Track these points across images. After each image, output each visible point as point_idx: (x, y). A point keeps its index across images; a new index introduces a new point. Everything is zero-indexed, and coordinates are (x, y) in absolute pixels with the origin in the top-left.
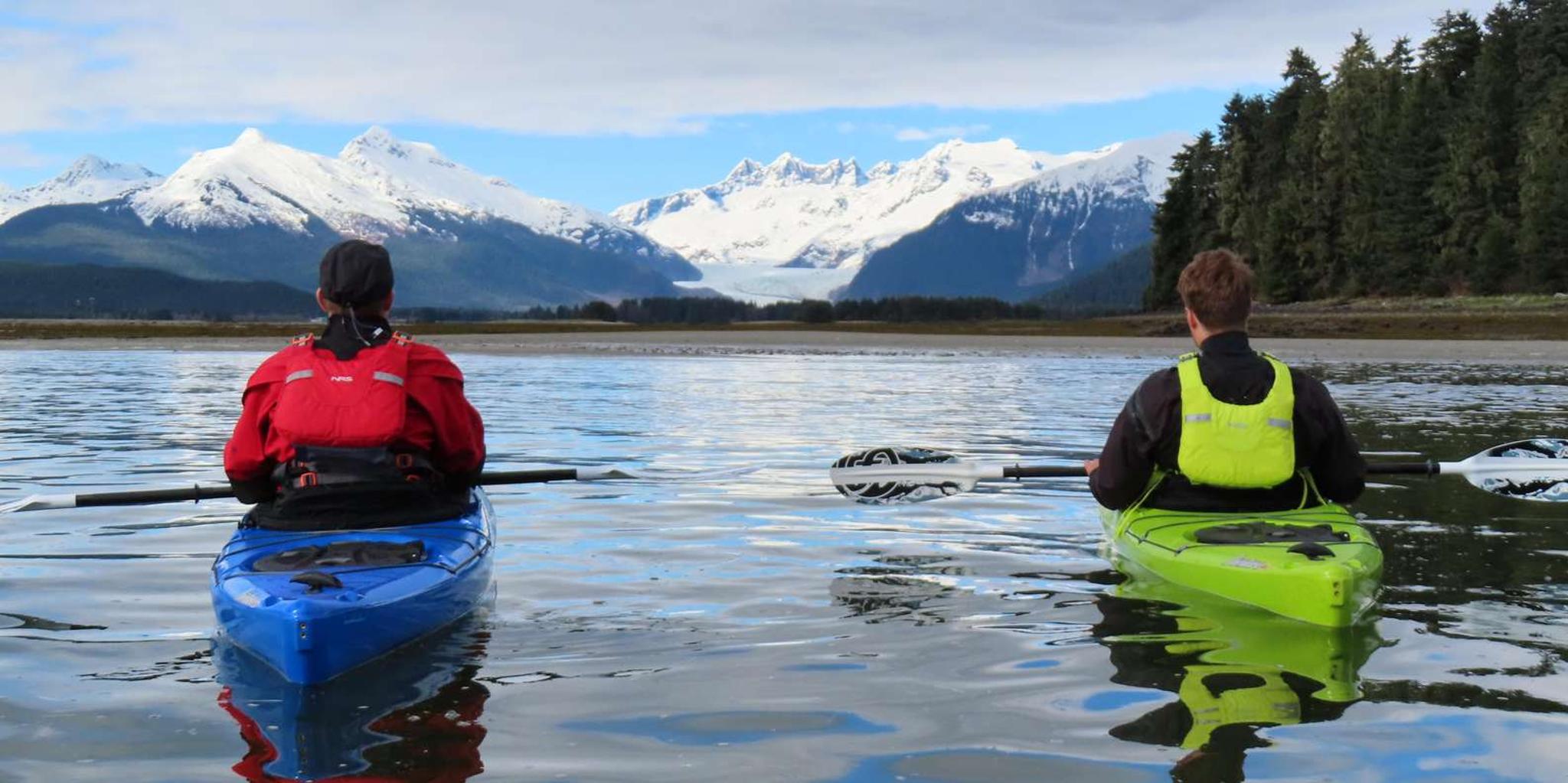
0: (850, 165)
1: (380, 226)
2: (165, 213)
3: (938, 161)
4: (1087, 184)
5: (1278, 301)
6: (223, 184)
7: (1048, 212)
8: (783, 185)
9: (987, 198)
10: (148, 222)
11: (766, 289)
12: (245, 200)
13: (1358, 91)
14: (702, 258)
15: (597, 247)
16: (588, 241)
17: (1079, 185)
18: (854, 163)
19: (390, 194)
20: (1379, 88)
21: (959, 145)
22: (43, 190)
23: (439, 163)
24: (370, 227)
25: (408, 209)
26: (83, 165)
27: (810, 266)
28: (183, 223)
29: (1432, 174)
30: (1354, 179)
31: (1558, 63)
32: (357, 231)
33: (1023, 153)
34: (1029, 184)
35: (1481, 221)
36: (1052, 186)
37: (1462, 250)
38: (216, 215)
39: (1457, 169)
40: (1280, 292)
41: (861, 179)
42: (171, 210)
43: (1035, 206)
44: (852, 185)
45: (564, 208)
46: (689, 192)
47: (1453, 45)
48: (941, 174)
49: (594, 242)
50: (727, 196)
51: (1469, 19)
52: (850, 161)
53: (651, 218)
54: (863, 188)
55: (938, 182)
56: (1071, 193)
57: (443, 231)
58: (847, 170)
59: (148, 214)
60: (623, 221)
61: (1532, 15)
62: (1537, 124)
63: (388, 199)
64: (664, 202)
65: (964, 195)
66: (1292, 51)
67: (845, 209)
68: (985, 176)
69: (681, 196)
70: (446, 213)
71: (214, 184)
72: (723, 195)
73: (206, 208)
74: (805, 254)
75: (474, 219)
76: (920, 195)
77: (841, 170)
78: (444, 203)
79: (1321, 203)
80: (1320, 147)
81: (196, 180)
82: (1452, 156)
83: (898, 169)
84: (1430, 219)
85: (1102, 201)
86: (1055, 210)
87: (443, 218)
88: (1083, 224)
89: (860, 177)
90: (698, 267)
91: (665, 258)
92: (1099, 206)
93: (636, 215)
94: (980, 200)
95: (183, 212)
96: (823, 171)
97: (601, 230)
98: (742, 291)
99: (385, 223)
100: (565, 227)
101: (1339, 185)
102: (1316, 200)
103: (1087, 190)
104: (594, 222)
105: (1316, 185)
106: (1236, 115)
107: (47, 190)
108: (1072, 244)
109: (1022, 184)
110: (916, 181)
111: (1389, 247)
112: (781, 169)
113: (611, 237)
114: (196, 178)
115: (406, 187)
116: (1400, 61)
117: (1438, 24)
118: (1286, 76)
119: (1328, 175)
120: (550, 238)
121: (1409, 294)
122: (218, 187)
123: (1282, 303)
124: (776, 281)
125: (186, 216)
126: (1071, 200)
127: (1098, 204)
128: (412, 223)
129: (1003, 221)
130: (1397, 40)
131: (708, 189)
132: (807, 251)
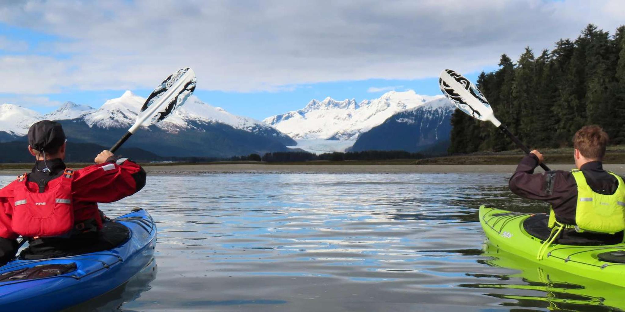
0: (352, 101)
1: (176, 127)
2: (97, 123)
3: (386, 99)
4: (443, 107)
5: (497, 150)
6: (118, 111)
7: (427, 118)
8: (327, 109)
9: (404, 113)
10: (91, 126)
11: (321, 148)
12: (126, 118)
13: (527, 70)
14: (297, 137)
15: (257, 134)
16: (254, 131)
17: (440, 108)
18: (354, 100)
19: (180, 114)
20: (535, 69)
21: (394, 93)
22: (52, 115)
23: (198, 102)
24: (173, 127)
25: (186, 120)
26: (66, 105)
27: (338, 139)
28: (104, 126)
29: (554, 102)
30: (525, 104)
31: (601, 58)
32: (168, 128)
33: (418, 96)
34: (420, 107)
35: (572, 119)
36: (429, 108)
37: (565, 130)
38: (116, 123)
39: (563, 99)
40: (497, 147)
41: (357, 106)
42: (99, 121)
43: (423, 116)
44: (353, 109)
45: (245, 119)
46: (292, 112)
47: (562, 53)
48: (387, 104)
49: (257, 131)
50: (306, 114)
51: (570, 42)
52: (353, 100)
53: (277, 122)
54: (357, 110)
55: (386, 107)
56: (437, 110)
57: (200, 128)
58: (351, 103)
59: (90, 123)
60: (267, 123)
61: (593, 40)
62: (593, 82)
63: (179, 116)
64: (283, 116)
65: (396, 112)
66: (502, 55)
67: (351, 118)
68: (404, 104)
69: (289, 114)
70: (201, 121)
71: (115, 112)
72: (305, 113)
73: (112, 121)
74: (336, 135)
75: (211, 123)
76: (379, 112)
77: (349, 103)
78: (200, 118)
79: (512, 113)
80: (512, 92)
81: (108, 110)
82: (561, 94)
83: (371, 103)
84: (553, 119)
85: (448, 113)
86: (430, 117)
87: (200, 123)
88: (441, 123)
89: (357, 105)
90: (296, 141)
91: (283, 137)
92: (447, 115)
93: (272, 121)
94: (402, 114)
95: (104, 122)
96: (343, 104)
97: (259, 127)
98: (312, 149)
99: (178, 125)
100: (246, 126)
101: (520, 105)
102: (511, 112)
103: (443, 110)
104: (256, 124)
105: (511, 106)
106: (482, 80)
107: (53, 115)
108: (437, 130)
109: (418, 107)
110: (378, 107)
111: (538, 130)
112: (327, 103)
113: (263, 130)
114: (108, 109)
115: (186, 112)
116: (545, 59)
117: (557, 44)
118: (500, 65)
119: (515, 103)
120: (240, 130)
121: (545, 148)
122: (116, 113)
123: (499, 151)
124: (325, 146)
125: (104, 124)
126: (436, 113)
127: (447, 114)
128: (188, 125)
129: (411, 121)
130: (543, 50)
131: (299, 111)
132: (337, 134)
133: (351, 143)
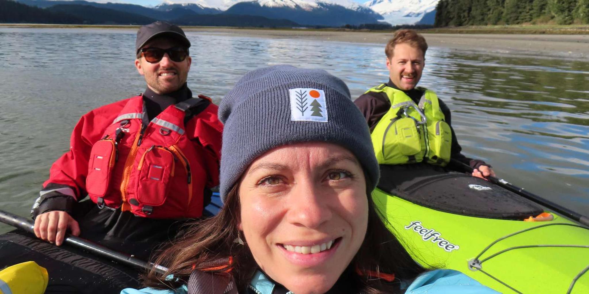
1: (311, 7)
14: (385, 14)
15: (360, 12)
16: (358, 10)
25: (318, 2)
27: (411, 16)
28: (269, 6)
32: (306, 8)
38: (276, 4)
40: (456, 24)
45: (353, 3)
53: (373, 5)
59: (262, 4)
60: (367, 5)
67: (421, 3)
70: (326, 4)
75: (333, 5)
90: (384, 17)
91: (376, 14)
93: (370, 4)
95: (269, 3)
97: (361, 8)
100: (353, 7)
104: (360, 6)
111: (479, 14)
113: (363, 9)
120: (350, 9)
124: (400, 20)
128: (318, 6)
132: (410, 13)
133: (419, 19)
